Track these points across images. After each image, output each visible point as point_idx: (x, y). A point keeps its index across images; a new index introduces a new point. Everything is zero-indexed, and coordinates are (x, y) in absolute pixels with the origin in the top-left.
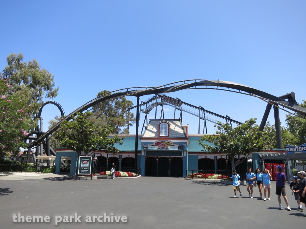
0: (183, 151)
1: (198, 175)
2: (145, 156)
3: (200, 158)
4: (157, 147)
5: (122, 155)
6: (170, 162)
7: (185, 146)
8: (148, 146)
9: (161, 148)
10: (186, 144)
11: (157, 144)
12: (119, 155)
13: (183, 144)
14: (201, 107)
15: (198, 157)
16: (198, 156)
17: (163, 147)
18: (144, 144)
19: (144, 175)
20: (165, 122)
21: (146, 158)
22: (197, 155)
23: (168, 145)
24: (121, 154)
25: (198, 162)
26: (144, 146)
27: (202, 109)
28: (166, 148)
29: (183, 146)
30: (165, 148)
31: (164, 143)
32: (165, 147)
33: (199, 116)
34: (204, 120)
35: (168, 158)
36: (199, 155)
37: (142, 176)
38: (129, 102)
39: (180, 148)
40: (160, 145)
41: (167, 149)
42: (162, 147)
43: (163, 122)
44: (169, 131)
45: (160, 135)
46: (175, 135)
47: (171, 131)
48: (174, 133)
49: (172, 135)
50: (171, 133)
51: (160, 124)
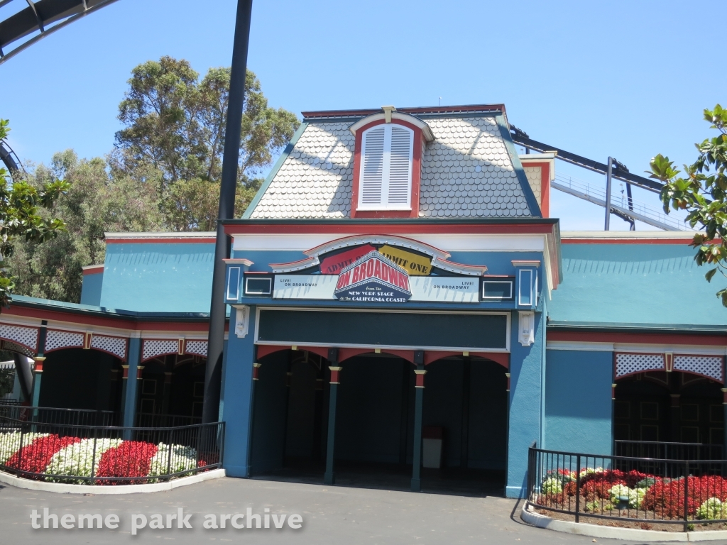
0: (515, 313)
1: (620, 490)
2: (256, 341)
3: (627, 366)
4: (336, 278)
5: (142, 341)
6: (419, 386)
7: (526, 275)
8: (272, 275)
9: (361, 288)
10: (536, 263)
11: (332, 261)
12: (128, 340)
13: (516, 263)
14: (614, 162)
15: (614, 363)
16: (614, 354)
17: (373, 285)
18: (248, 263)
19: (243, 467)
20: (394, 121)
21: (261, 355)
22: (607, 347)
23: (407, 271)
24: (136, 334)
25: (617, 392)
26: (245, 276)
27: (620, 171)
28: (393, 286)
29: (513, 278)
30: (385, 289)
31: (380, 253)
32: (388, 283)
33: (606, 204)
34: (626, 219)
35: (411, 359)
36: (622, 347)
37: (228, 475)
38: (282, 115)
39: (491, 289)
40: (350, 270)
41: (397, 294)
42: (367, 280)
43: (383, 121)
44: (425, 177)
45: (357, 207)
46: (464, 206)
47: (434, 182)
48: (458, 194)
49: (438, 207)
50: (433, 194)
51: (364, 134)
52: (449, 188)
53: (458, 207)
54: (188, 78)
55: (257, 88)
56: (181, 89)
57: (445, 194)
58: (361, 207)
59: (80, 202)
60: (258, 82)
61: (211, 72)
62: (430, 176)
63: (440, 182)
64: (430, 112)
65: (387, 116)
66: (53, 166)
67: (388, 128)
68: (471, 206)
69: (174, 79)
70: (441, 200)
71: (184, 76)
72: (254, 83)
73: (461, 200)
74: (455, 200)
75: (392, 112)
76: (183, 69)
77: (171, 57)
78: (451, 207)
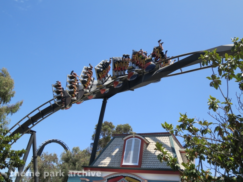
11: (111, 181)
18: (88, 180)
31: (125, 179)
43: (132, 137)
44: (145, 155)
45: (122, 164)
46: (155, 165)
47: (147, 156)
48: (154, 161)
49: (147, 165)
50: (146, 160)
51: (127, 141)
52: (151, 158)
53: (153, 165)
54: (112, 127)
55: (131, 130)
56: (110, 130)
57: (150, 160)
58: (124, 164)
59: (76, 162)
60: (132, 128)
61: (118, 126)
62: (146, 155)
63: (149, 156)
64: (147, 135)
65: (134, 135)
66: (72, 151)
67: (134, 139)
68: (157, 165)
69: (107, 127)
70: (149, 163)
71: (111, 127)
72: (131, 129)
73: (155, 163)
74: (153, 163)
75: (135, 134)
76: (110, 124)
77: (107, 121)
78: (151, 165)
